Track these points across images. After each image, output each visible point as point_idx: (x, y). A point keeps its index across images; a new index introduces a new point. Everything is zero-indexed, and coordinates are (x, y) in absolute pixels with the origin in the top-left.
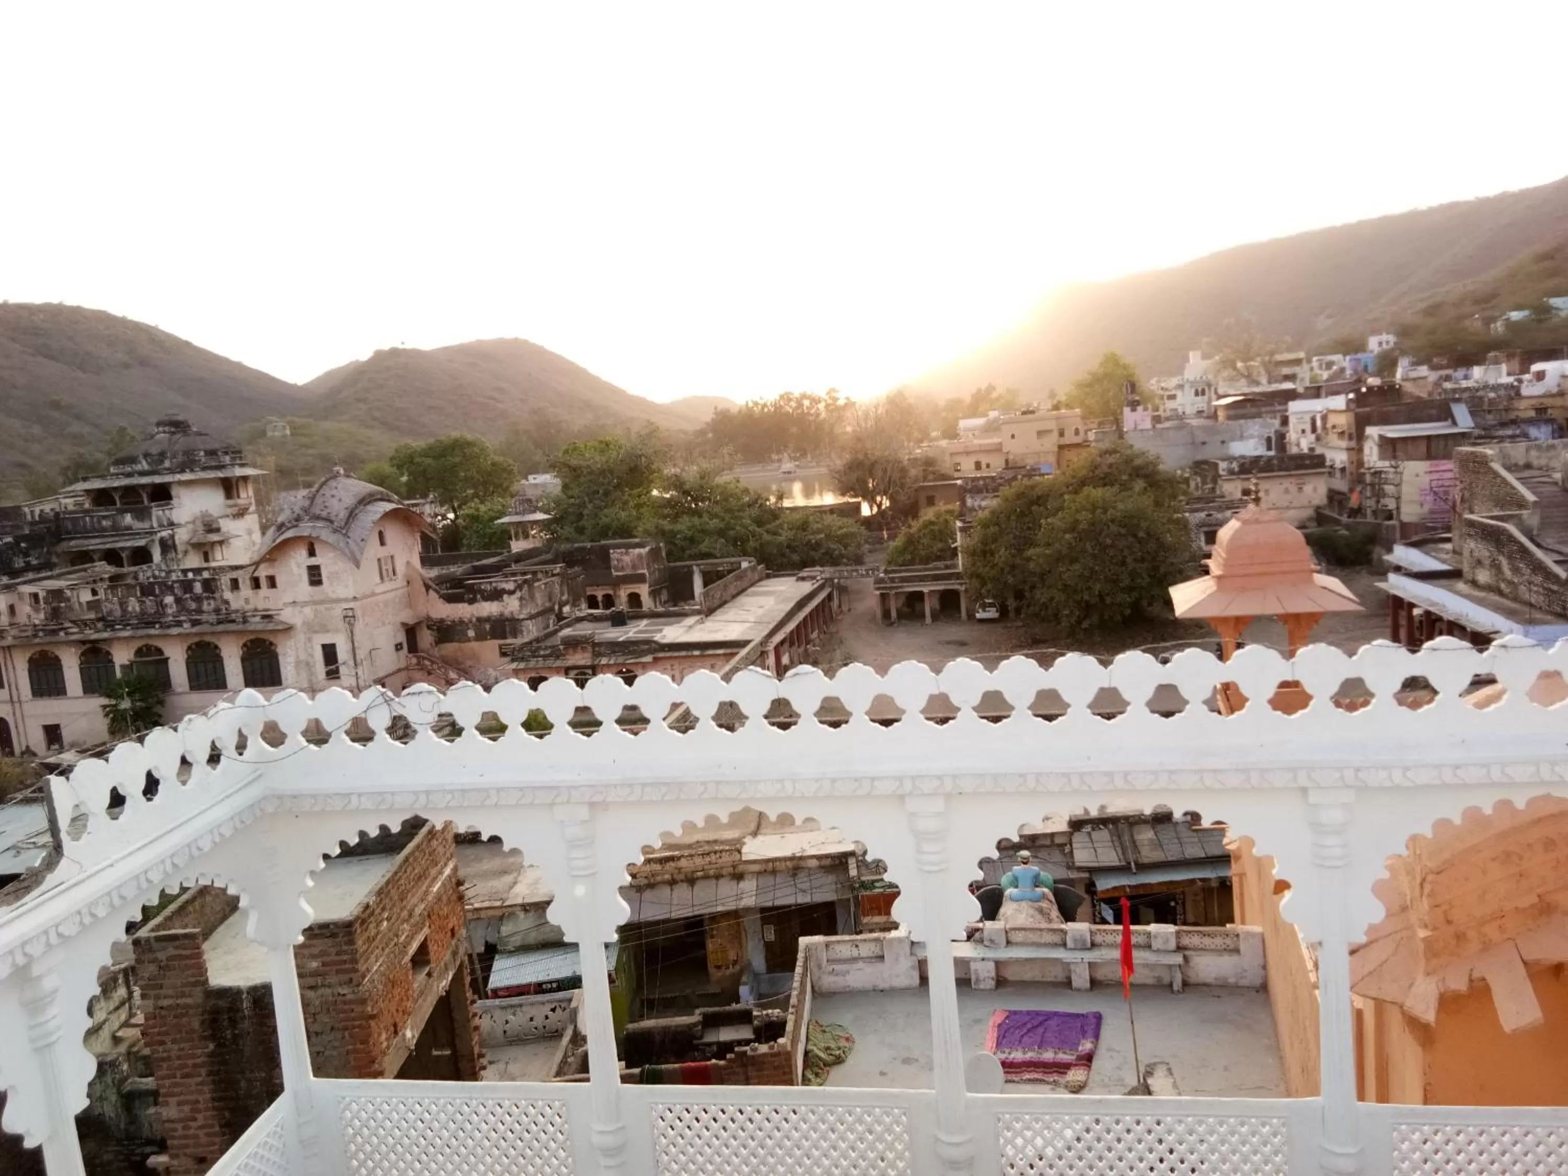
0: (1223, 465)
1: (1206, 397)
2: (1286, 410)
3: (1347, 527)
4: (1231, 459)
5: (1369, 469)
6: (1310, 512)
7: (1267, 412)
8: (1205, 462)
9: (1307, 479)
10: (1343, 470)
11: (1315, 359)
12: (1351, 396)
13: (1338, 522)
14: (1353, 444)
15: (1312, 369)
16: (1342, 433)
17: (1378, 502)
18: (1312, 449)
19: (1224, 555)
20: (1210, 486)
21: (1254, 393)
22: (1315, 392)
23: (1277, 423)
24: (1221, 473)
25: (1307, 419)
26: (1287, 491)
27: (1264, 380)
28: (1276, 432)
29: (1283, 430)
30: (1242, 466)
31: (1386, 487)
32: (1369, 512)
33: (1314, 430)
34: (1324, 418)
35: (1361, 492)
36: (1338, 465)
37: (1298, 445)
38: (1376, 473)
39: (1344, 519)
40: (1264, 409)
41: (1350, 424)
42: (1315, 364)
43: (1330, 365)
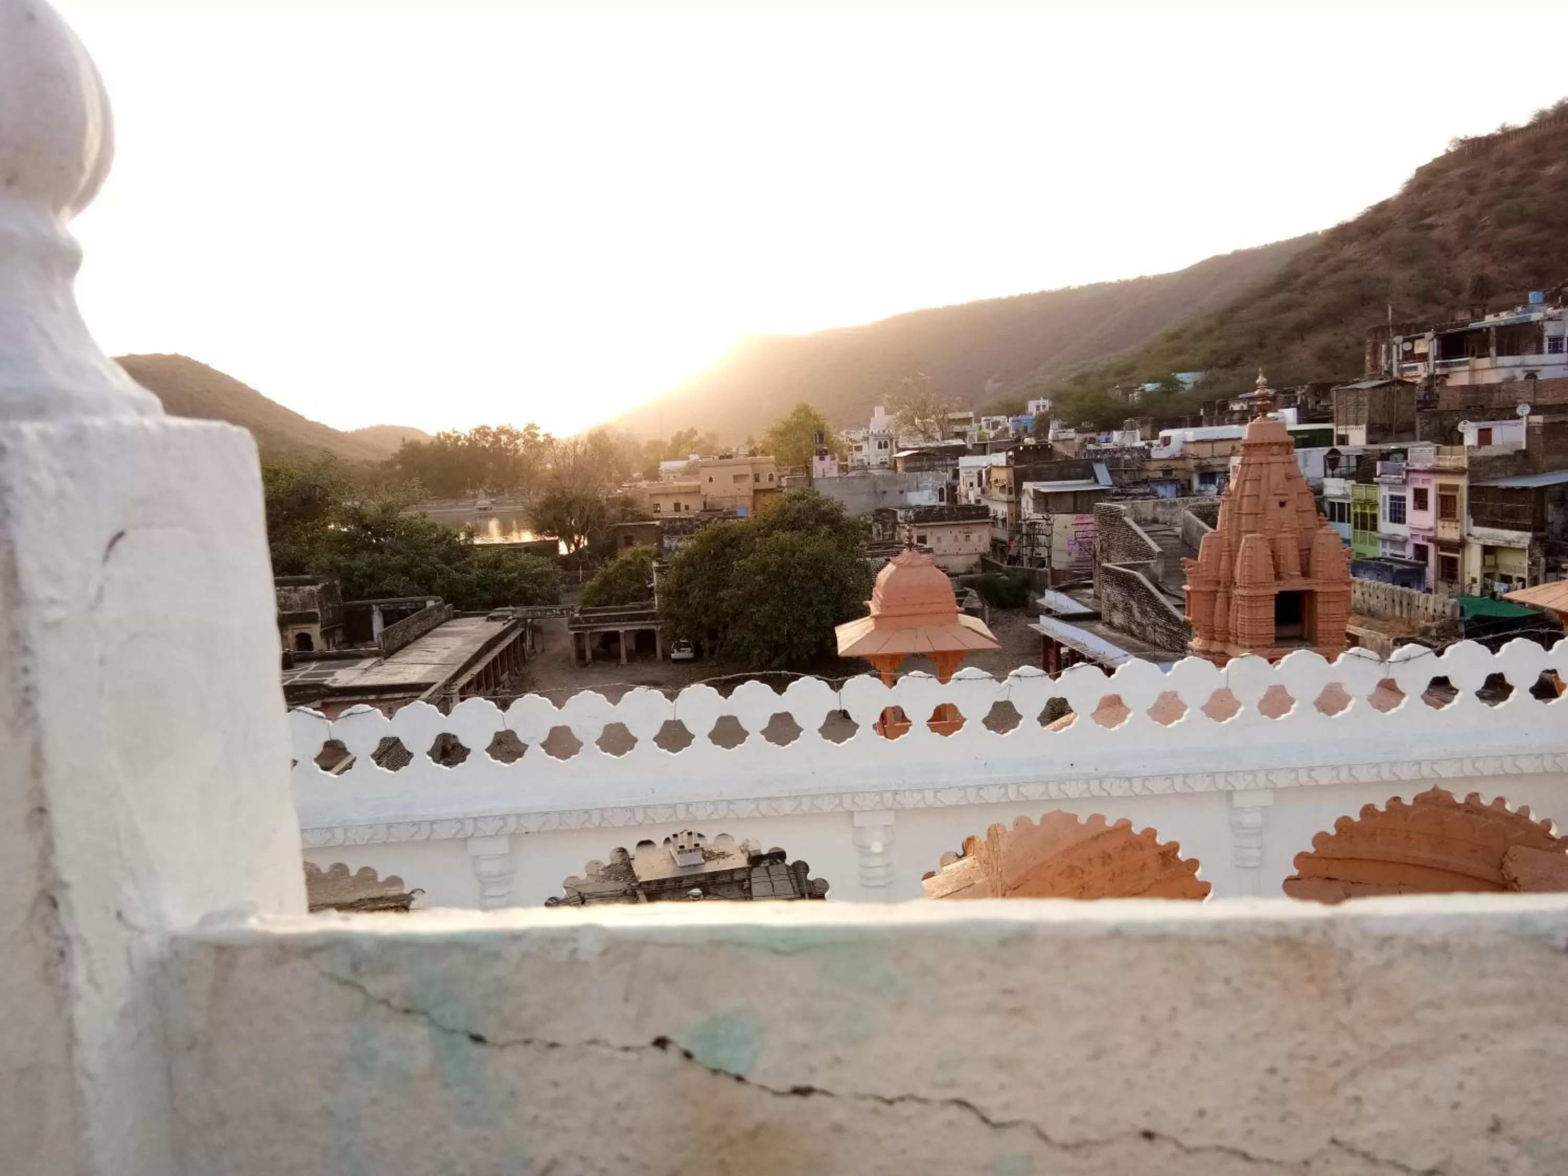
0: (901, 513)
1: (888, 449)
2: (957, 465)
3: (1007, 573)
4: (908, 508)
5: (1025, 520)
6: (976, 559)
7: (939, 466)
8: (886, 510)
9: (973, 528)
10: (1004, 520)
11: (983, 419)
12: (1011, 453)
13: (999, 568)
14: (1012, 497)
15: (981, 428)
16: (1004, 486)
17: (1033, 550)
18: (978, 501)
19: (881, 596)
20: (890, 532)
21: (929, 448)
22: (982, 449)
23: (948, 476)
24: (899, 521)
25: (975, 472)
26: (956, 539)
27: (938, 436)
28: (947, 485)
29: (955, 482)
30: (917, 514)
31: (1039, 536)
32: (1025, 559)
33: (980, 484)
34: (988, 473)
35: (1019, 542)
36: (1000, 516)
37: (967, 497)
38: (1031, 524)
39: (1005, 565)
40: (936, 463)
41: (1009, 479)
42: (983, 423)
43: (996, 425)
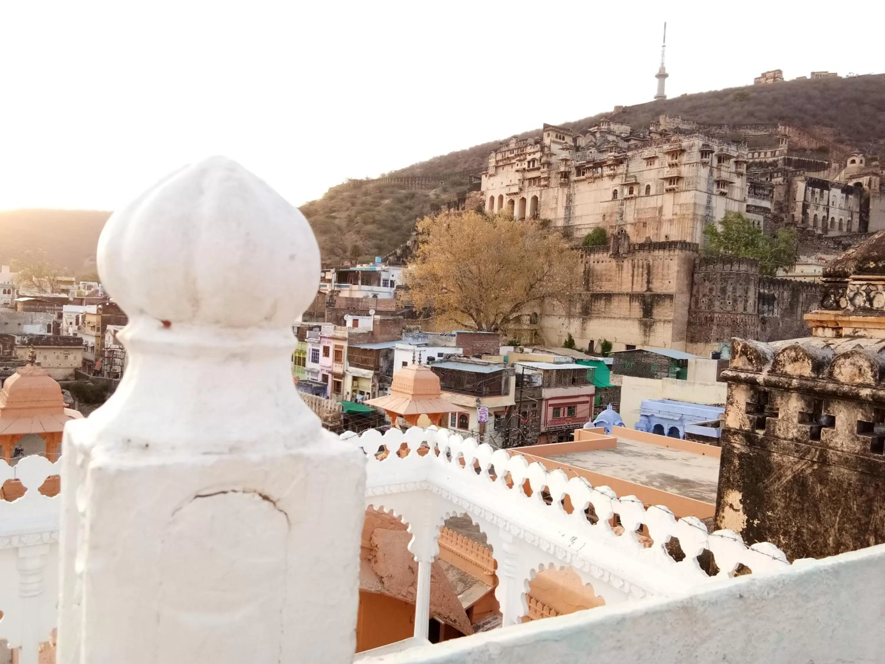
0: (18, 339)
1: (11, 295)
2: (62, 310)
3: (93, 381)
4: (24, 335)
5: (107, 348)
6: (71, 371)
7: (49, 309)
8: (7, 336)
9: (71, 351)
10: (93, 348)
11: (81, 282)
12: (100, 306)
13: (87, 378)
14: (99, 333)
15: (79, 288)
16: (94, 326)
17: (111, 368)
18: (75, 334)
19: (7, 395)
20: (9, 351)
21: (42, 297)
22: (80, 302)
23: (55, 316)
24: (16, 343)
25: (74, 316)
26: (58, 357)
27: (49, 290)
28: (54, 322)
29: (59, 321)
30: (30, 340)
31: (116, 359)
32: (105, 373)
33: (77, 323)
34: (84, 317)
35: (102, 362)
36: (90, 345)
37: (67, 331)
38: (111, 351)
39: (91, 376)
40: (47, 307)
41: (98, 322)
42: (81, 286)
43: (90, 287)
